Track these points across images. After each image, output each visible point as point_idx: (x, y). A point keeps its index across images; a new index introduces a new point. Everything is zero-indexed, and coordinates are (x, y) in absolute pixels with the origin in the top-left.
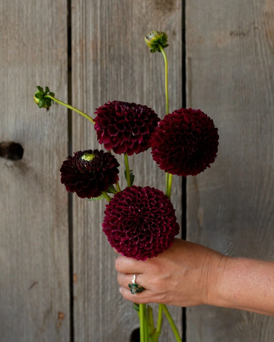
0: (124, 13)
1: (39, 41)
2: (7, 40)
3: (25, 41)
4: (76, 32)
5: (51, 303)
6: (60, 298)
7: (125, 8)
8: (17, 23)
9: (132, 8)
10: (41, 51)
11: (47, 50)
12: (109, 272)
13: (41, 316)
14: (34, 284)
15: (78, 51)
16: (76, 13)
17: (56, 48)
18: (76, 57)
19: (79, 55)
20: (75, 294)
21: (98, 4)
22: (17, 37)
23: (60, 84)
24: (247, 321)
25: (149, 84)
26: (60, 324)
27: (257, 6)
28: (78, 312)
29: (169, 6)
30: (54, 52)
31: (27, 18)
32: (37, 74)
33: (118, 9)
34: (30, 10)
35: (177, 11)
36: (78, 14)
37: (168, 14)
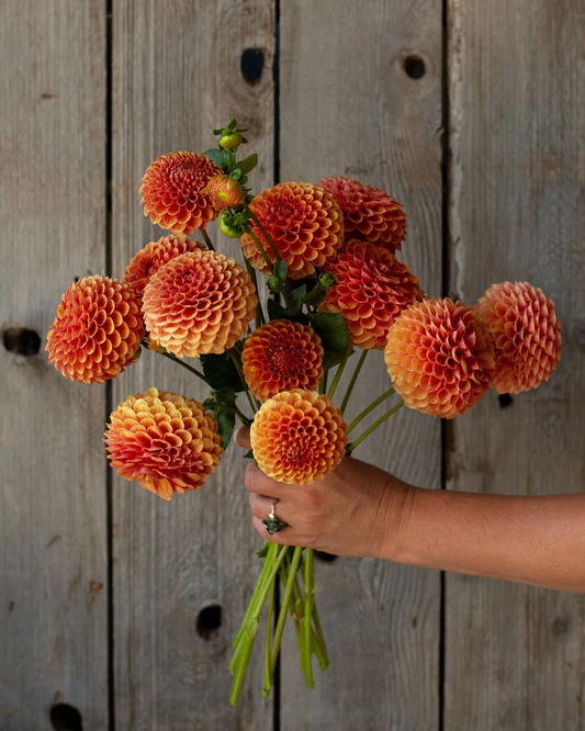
0: (189, 140)
1: (65, 181)
2: (18, 178)
3: (44, 181)
4: (118, 168)
5: (80, 568)
6: (93, 562)
7: (190, 132)
8: (32, 153)
9: (201, 132)
10: (67, 195)
11: (76, 194)
12: (166, 522)
13: (66, 587)
14: (55, 539)
15: (121, 195)
16: (119, 140)
17: (90, 192)
18: (118, 204)
19: (122, 201)
20: (116, 554)
21: (151, 128)
22: (32, 174)
23: (95, 243)
24: (370, 599)
25: (226, 245)
26: (93, 599)
27: (384, 131)
28: (119, 581)
29: (254, 130)
30: (87, 196)
31: (47, 147)
32: (62, 229)
33: (180, 134)
34: (51, 135)
35: (267, 137)
36: (122, 141)
37: (254, 142)
